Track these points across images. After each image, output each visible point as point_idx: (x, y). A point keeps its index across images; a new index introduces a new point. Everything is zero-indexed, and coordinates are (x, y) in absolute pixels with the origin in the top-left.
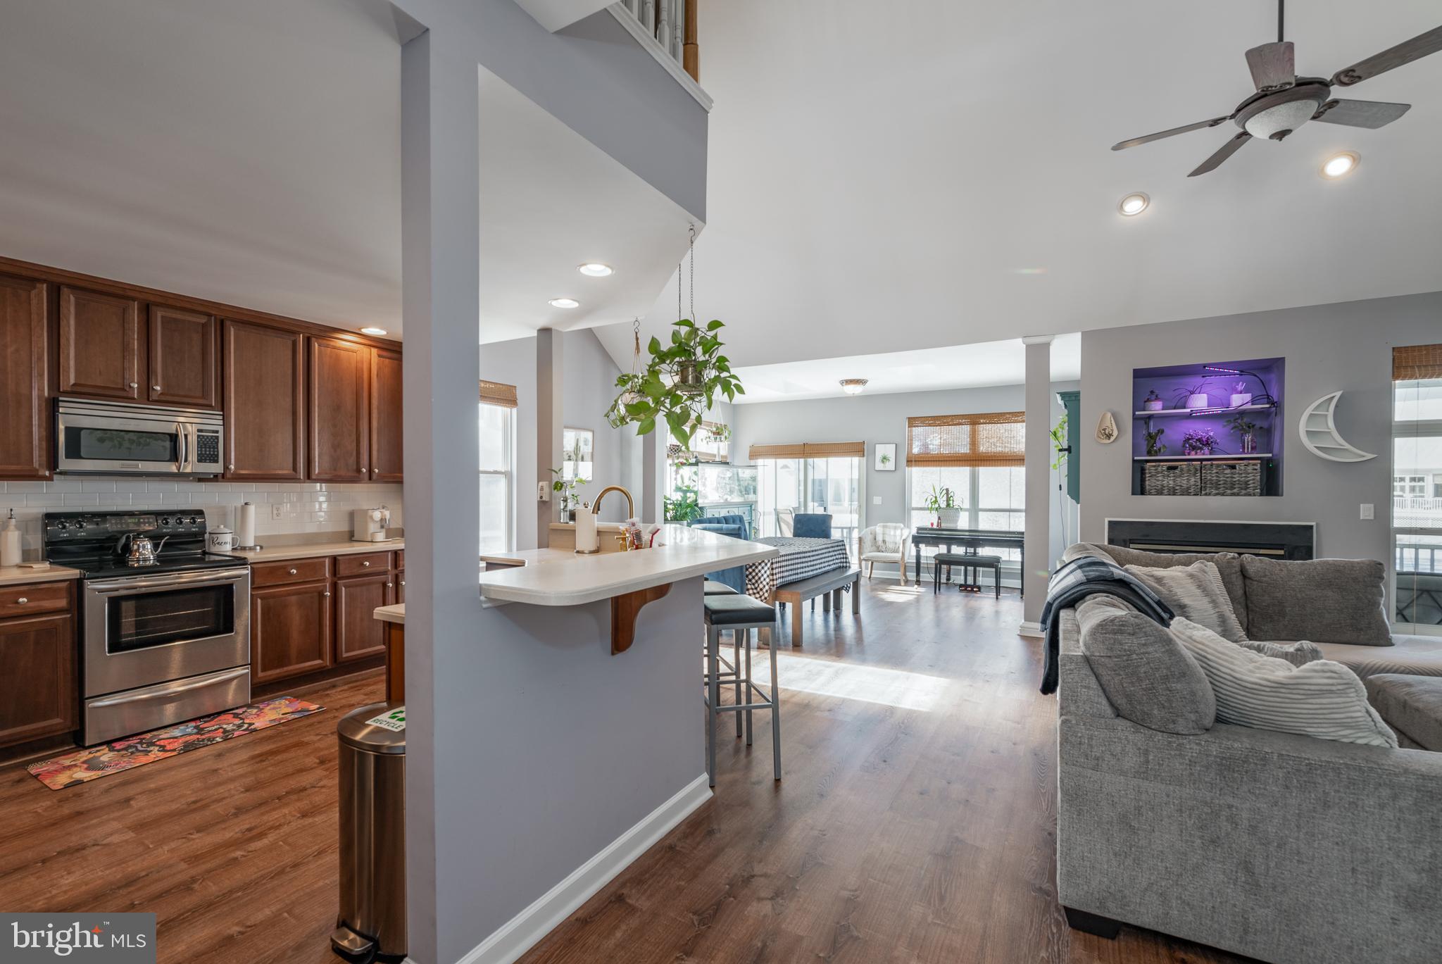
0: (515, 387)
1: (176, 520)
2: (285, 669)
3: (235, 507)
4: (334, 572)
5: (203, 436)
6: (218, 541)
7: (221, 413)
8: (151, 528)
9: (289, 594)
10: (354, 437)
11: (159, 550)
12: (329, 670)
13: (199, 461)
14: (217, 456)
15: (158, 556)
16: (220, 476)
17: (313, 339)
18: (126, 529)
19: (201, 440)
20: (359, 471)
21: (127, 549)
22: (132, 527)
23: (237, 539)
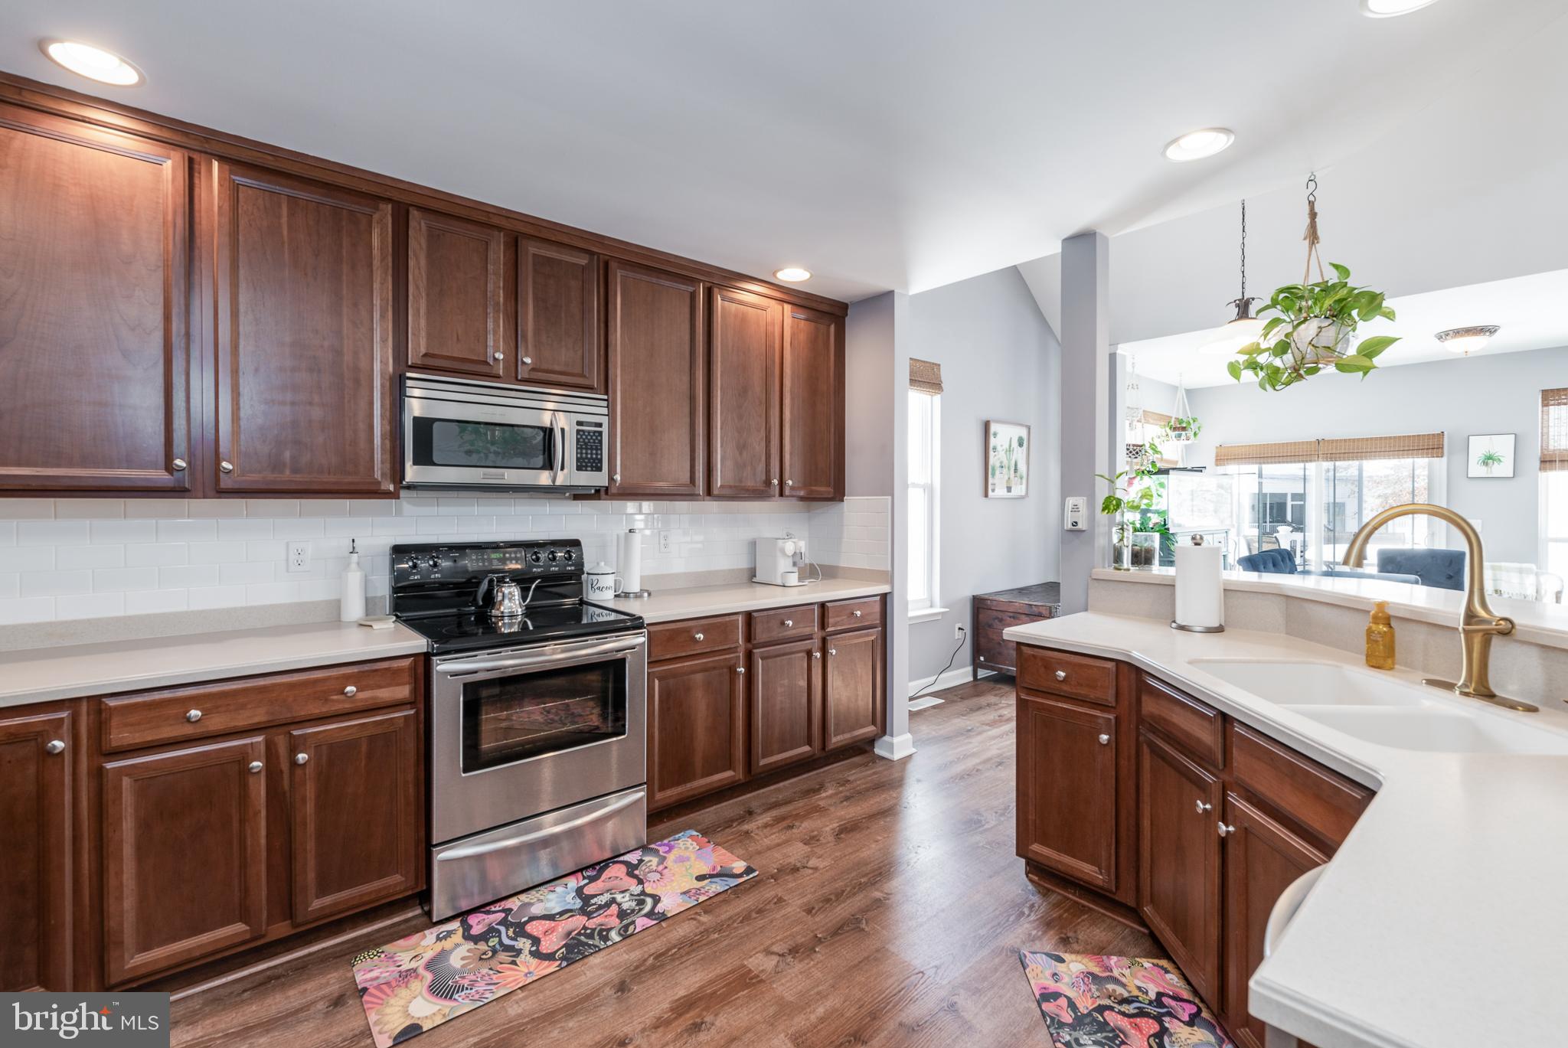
0: (939, 365)
1: (549, 554)
2: (689, 786)
3: (618, 535)
4: (749, 636)
5: (583, 431)
6: (598, 585)
7: (606, 397)
8: (519, 567)
9: (694, 671)
10: (763, 433)
11: (528, 600)
12: (743, 783)
13: (579, 468)
14: (601, 461)
15: (527, 607)
16: (603, 492)
17: (716, 290)
18: (489, 568)
19: (581, 437)
20: (768, 482)
21: (490, 600)
22: (496, 566)
23: (620, 582)
